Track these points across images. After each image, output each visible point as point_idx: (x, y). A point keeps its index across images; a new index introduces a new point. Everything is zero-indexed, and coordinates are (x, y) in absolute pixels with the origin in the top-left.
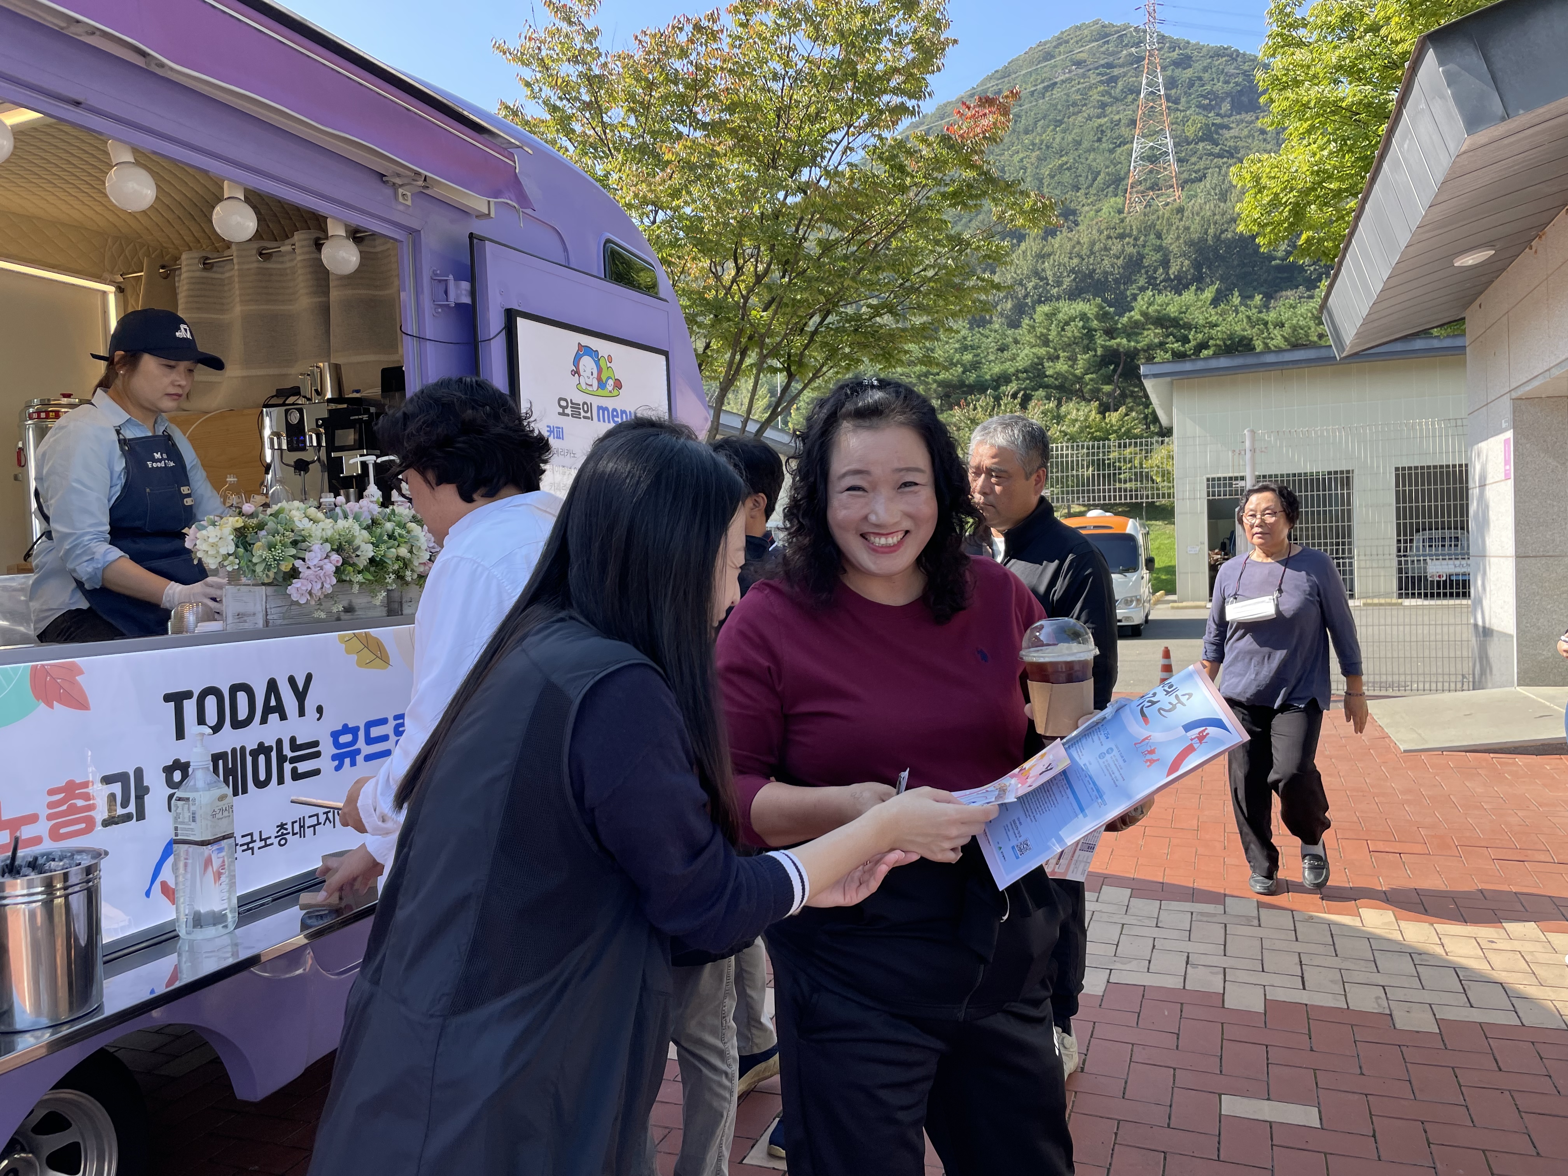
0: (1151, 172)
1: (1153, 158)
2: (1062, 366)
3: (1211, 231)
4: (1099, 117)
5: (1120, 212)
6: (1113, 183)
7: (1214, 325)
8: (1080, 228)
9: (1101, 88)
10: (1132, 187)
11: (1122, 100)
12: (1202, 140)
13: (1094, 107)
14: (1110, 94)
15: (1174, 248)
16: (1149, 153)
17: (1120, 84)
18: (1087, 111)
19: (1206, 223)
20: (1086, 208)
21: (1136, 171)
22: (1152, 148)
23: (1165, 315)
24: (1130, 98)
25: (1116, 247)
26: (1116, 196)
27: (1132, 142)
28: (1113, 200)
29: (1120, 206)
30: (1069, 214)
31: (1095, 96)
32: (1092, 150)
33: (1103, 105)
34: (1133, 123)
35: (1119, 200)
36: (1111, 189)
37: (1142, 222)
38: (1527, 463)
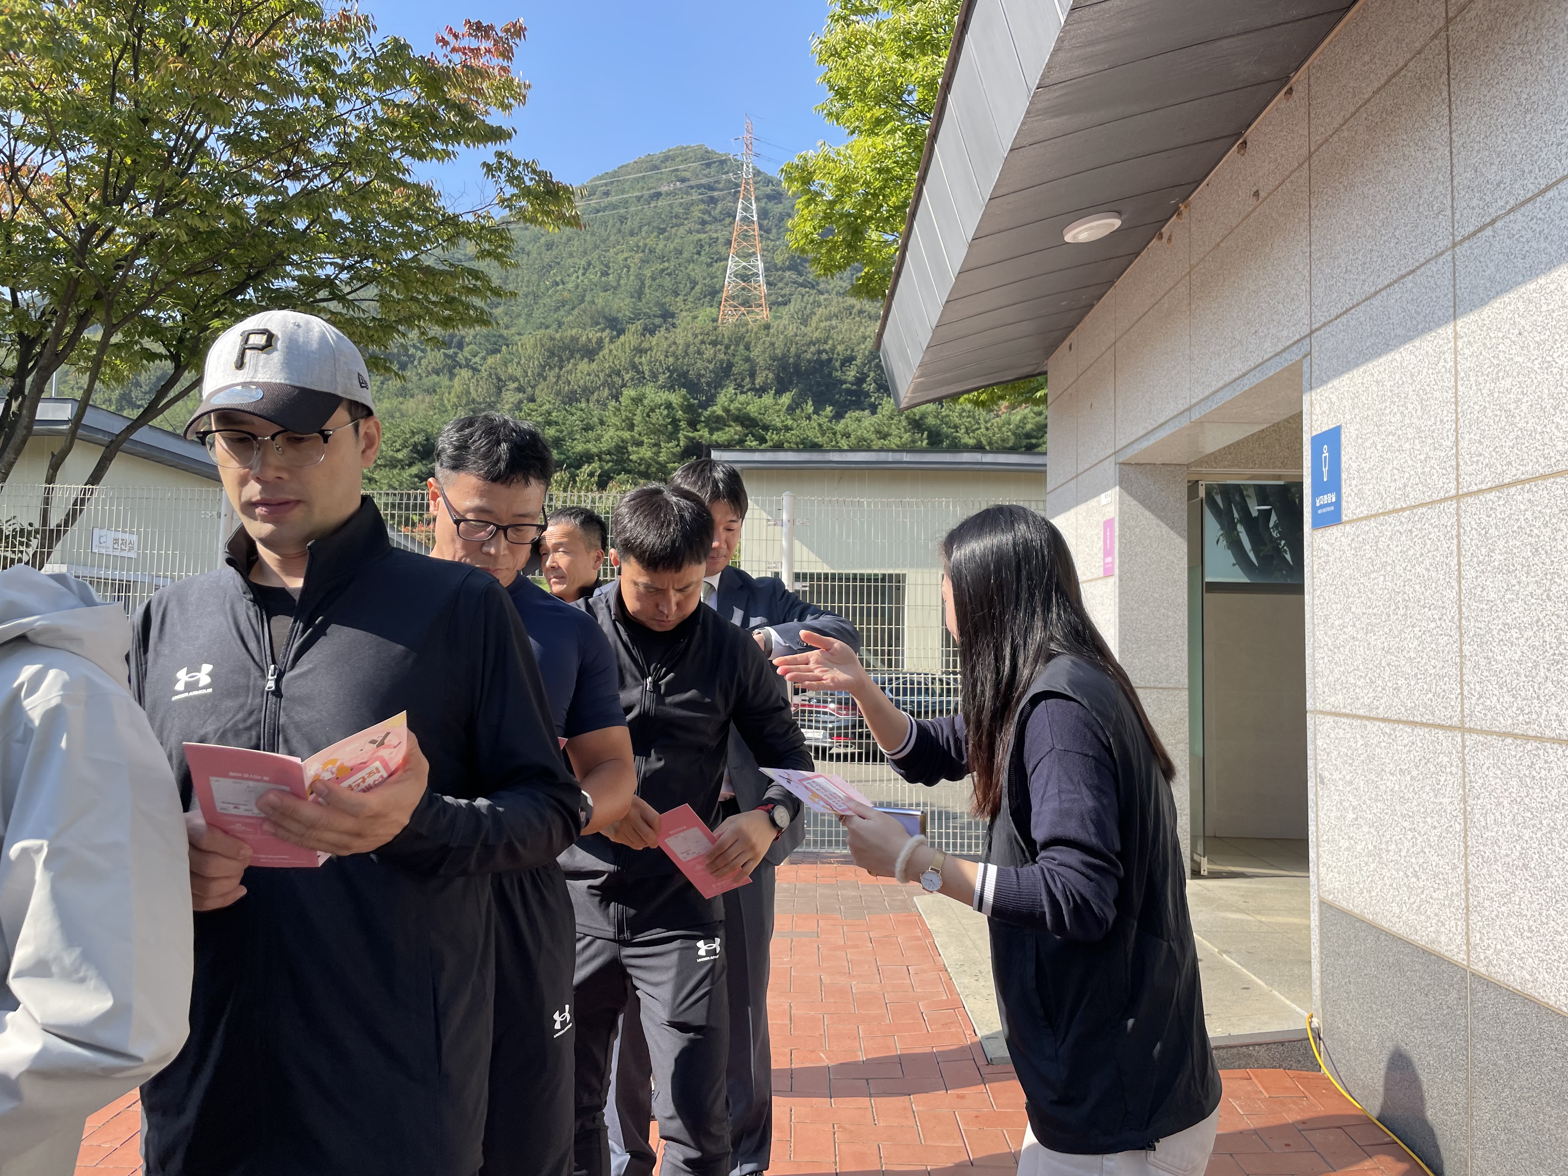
0: (743, 289)
1: (745, 277)
2: (646, 452)
3: (793, 350)
4: (698, 232)
5: (715, 320)
6: (710, 294)
7: (788, 429)
8: (678, 330)
9: (702, 207)
10: (726, 301)
11: (720, 221)
12: (789, 268)
13: (695, 222)
14: (710, 215)
15: (760, 361)
16: (743, 271)
17: (719, 206)
18: (689, 225)
19: (788, 342)
20: (684, 314)
21: (730, 285)
22: (744, 268)
23: (745, 414)
24: (728, 221)
25: (709, 352)
26: (711, 306)
27: (727, 259)
28: (708, 309)
29: (715, 316)
30: (667, 315)
31: (696, 212)
32: (690, 261)
33: (704, 223)
34: (729, 243)
35: (714, 310)
36: (707, 299)
37: (733, 333)
38: (1136, 555)
